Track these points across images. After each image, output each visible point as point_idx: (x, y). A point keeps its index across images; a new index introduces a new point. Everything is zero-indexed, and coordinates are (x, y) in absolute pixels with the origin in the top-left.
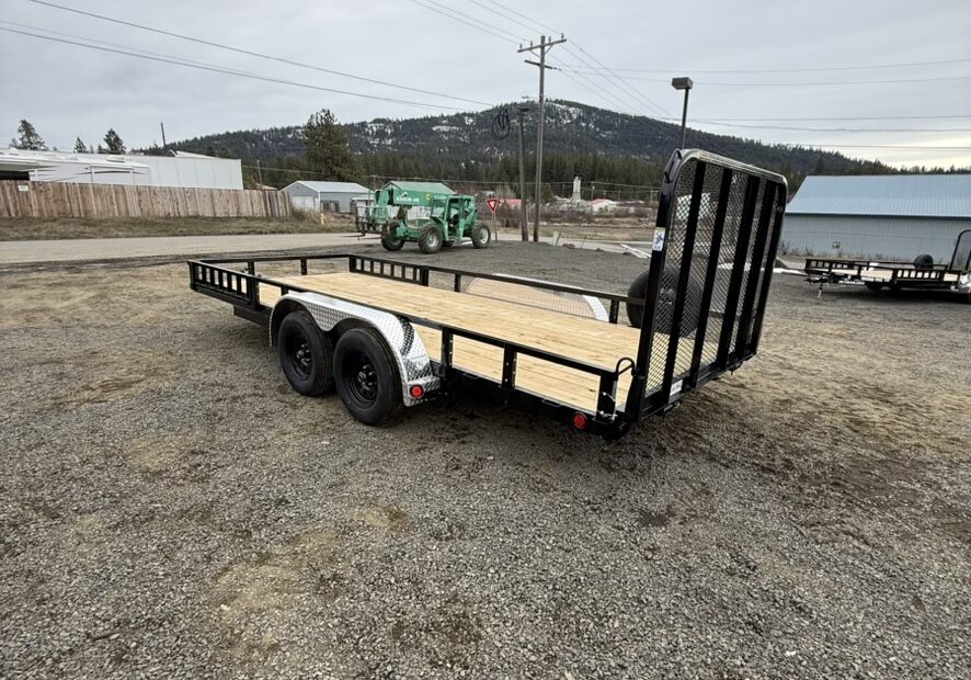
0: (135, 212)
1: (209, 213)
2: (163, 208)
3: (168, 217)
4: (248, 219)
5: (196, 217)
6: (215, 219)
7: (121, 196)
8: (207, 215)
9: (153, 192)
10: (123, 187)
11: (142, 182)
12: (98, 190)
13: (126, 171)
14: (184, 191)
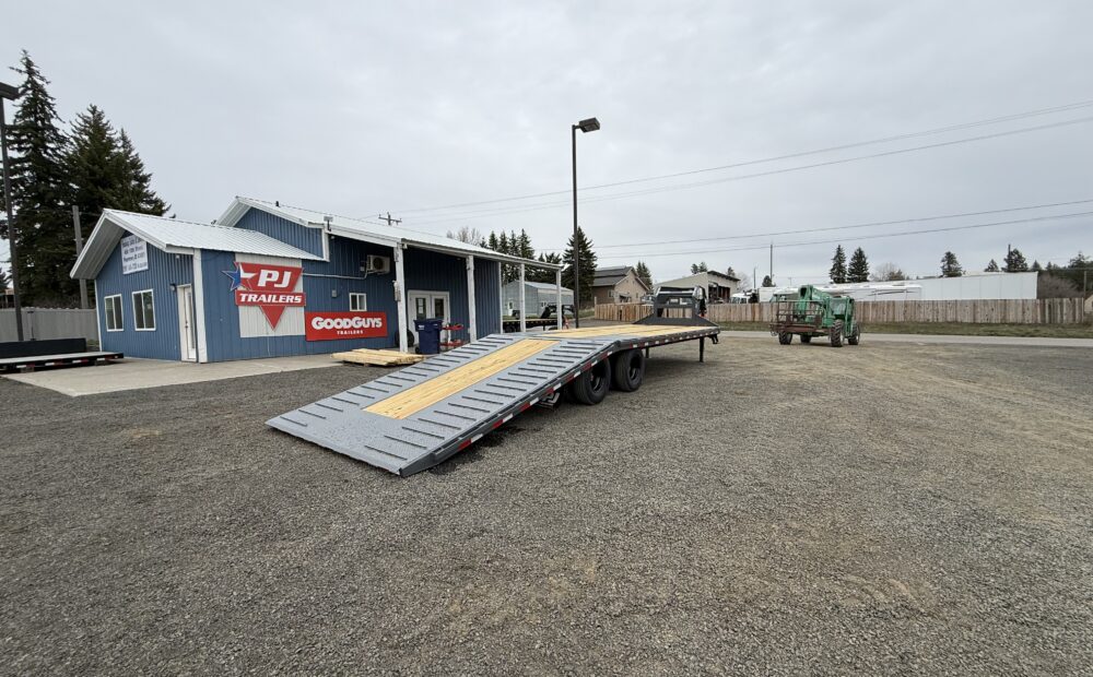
0: (900, 318)
1: (968, 319)
2: (926, 315)
3: (927, 322)
4: (1013, 324)
5: (956, 322)
6: (974, 324)
7: (891, 308)
8: (966, 321)
9: (918, 305)
10: (894, 302)
11: (911, 298)
12: (875, 305)
13: (902, 291)
14: (947, 303)
